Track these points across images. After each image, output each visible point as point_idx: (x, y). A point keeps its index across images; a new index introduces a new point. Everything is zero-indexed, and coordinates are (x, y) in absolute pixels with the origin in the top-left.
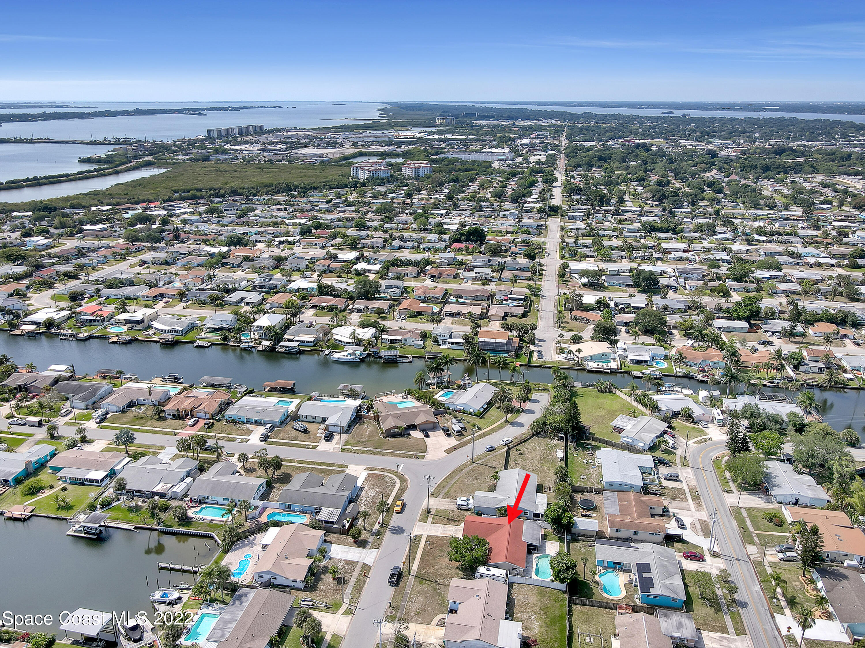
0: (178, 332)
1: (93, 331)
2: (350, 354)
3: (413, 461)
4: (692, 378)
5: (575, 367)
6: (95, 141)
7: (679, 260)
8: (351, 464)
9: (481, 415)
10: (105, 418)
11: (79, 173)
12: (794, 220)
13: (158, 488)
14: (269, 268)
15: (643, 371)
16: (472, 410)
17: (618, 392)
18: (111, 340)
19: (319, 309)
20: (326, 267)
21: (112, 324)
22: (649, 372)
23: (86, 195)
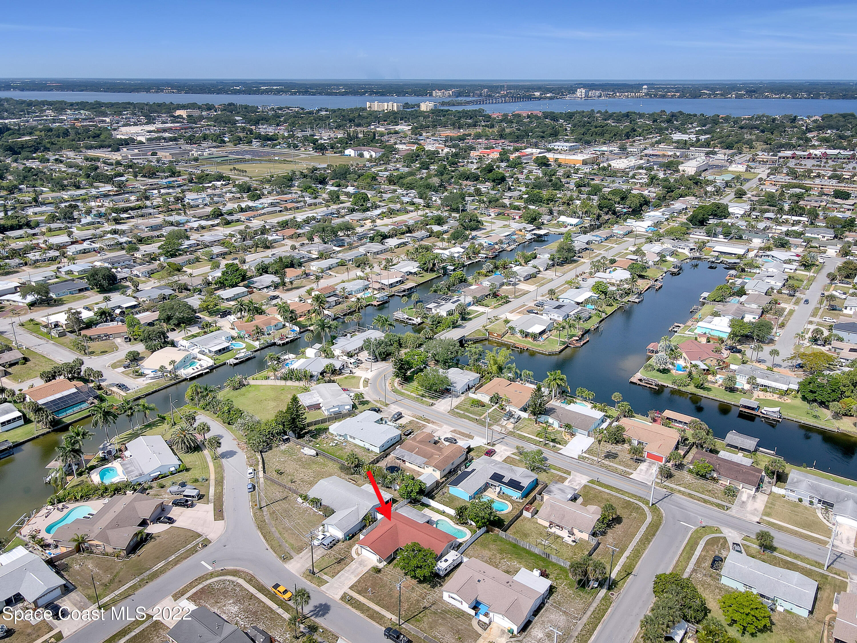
4: (274, 344)
5: (173, 382)
7: (84, 253)
12: (114, 195)
15: (237, 356)
16: (172, 469)
17: (252, 382)
22: (243, 354)
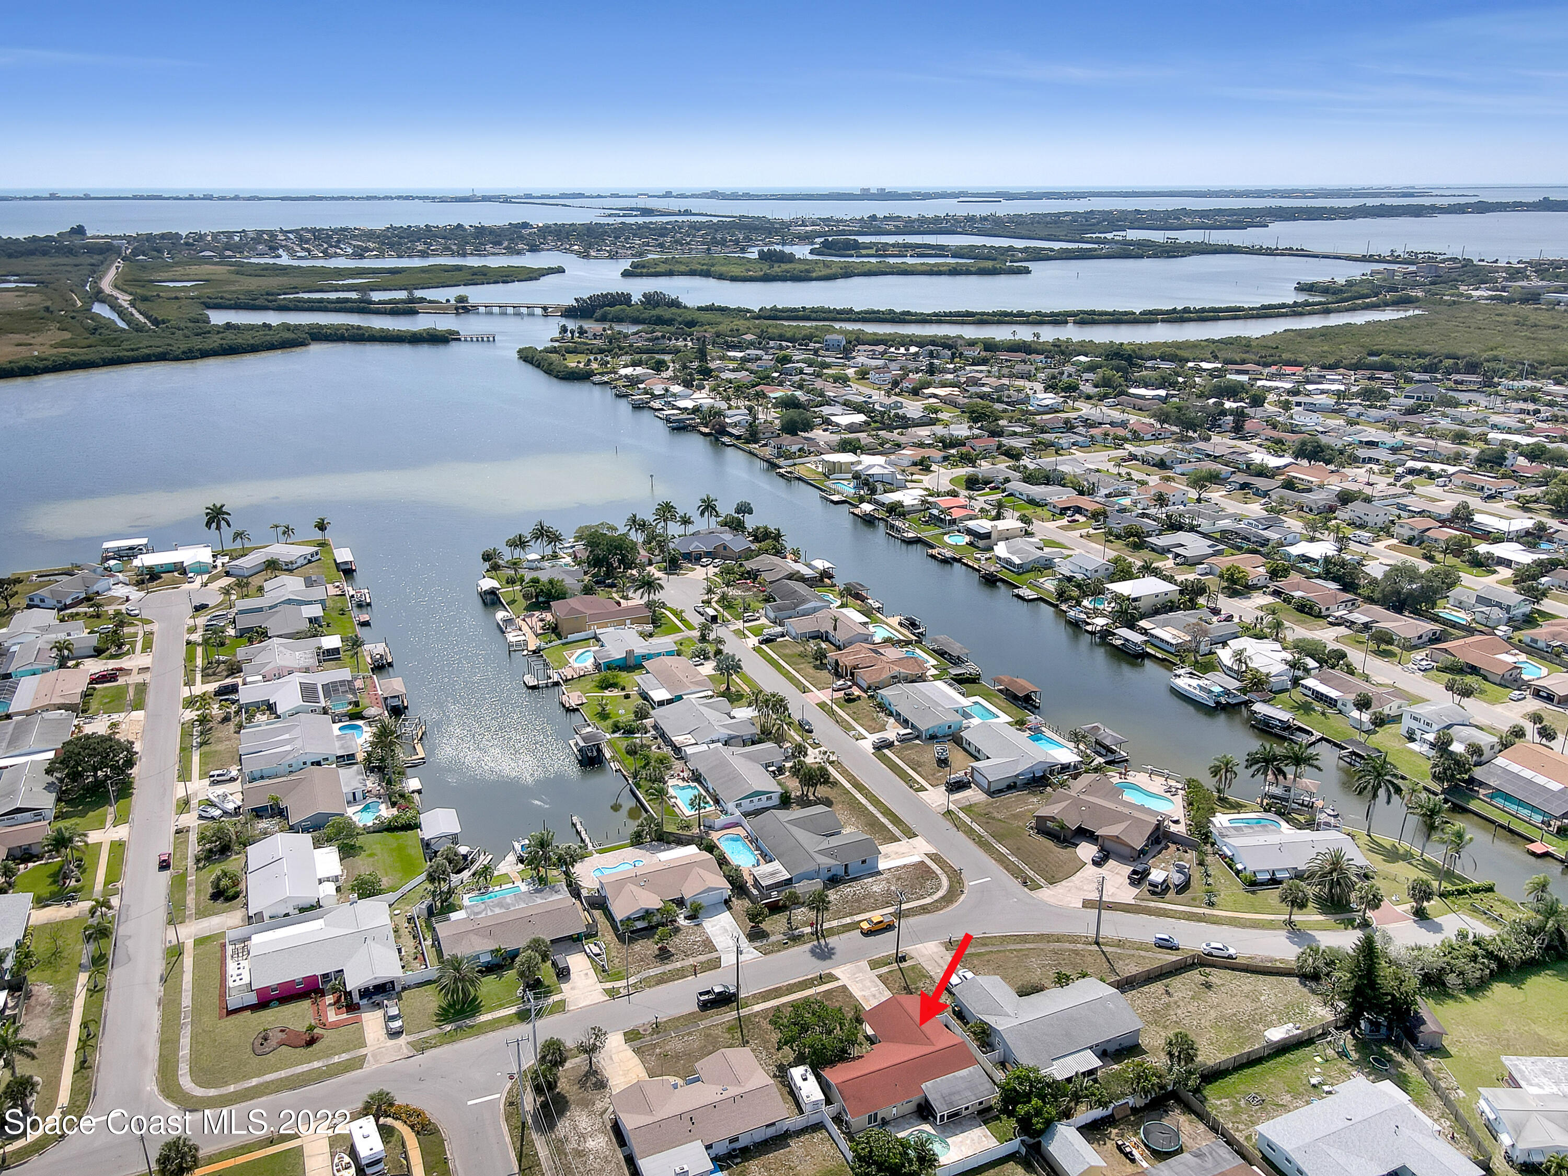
0: (1014, 565)
1: (926, 534)
2: (1201, 688)
3: (1014, 884)
6: (1371, 256)
8: (923, 836)
9: (1253, 884)
10: (772, 641)
11: (1264, 307)
13: (678, 739)
14: (1311, 510)
16: (1240, 866)
18: (934, 552)
19: (1284, 601)
20: (1415, 533)
21: (959, 531)
23: (1218, 341)
